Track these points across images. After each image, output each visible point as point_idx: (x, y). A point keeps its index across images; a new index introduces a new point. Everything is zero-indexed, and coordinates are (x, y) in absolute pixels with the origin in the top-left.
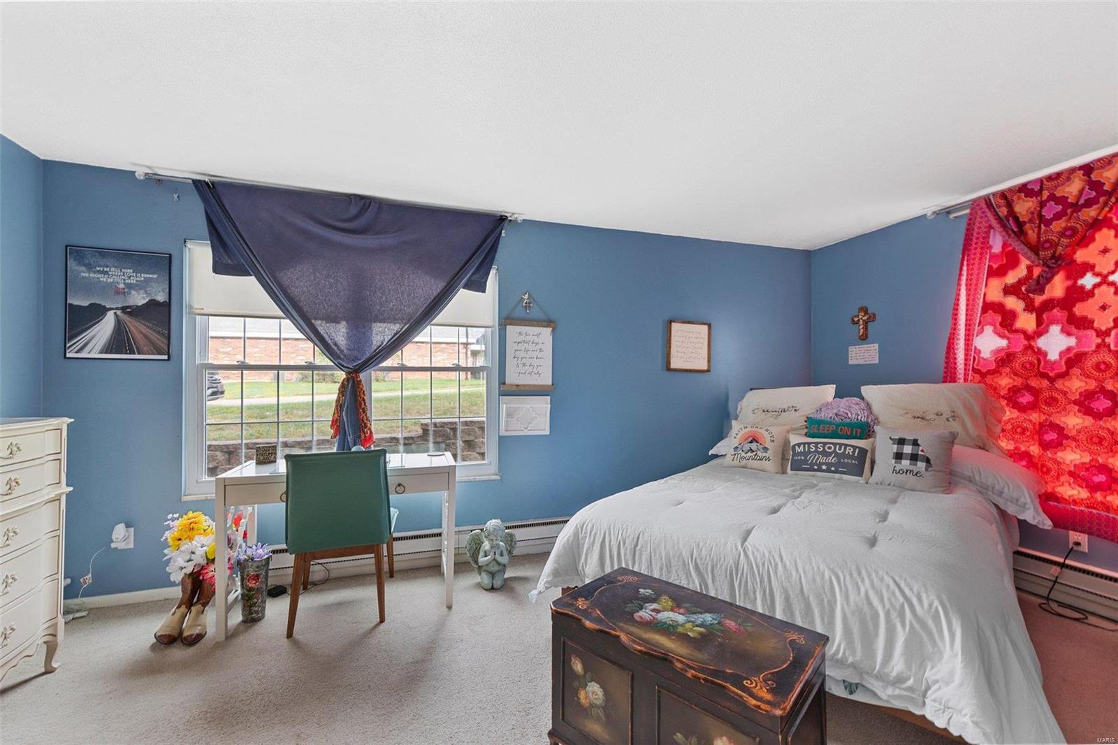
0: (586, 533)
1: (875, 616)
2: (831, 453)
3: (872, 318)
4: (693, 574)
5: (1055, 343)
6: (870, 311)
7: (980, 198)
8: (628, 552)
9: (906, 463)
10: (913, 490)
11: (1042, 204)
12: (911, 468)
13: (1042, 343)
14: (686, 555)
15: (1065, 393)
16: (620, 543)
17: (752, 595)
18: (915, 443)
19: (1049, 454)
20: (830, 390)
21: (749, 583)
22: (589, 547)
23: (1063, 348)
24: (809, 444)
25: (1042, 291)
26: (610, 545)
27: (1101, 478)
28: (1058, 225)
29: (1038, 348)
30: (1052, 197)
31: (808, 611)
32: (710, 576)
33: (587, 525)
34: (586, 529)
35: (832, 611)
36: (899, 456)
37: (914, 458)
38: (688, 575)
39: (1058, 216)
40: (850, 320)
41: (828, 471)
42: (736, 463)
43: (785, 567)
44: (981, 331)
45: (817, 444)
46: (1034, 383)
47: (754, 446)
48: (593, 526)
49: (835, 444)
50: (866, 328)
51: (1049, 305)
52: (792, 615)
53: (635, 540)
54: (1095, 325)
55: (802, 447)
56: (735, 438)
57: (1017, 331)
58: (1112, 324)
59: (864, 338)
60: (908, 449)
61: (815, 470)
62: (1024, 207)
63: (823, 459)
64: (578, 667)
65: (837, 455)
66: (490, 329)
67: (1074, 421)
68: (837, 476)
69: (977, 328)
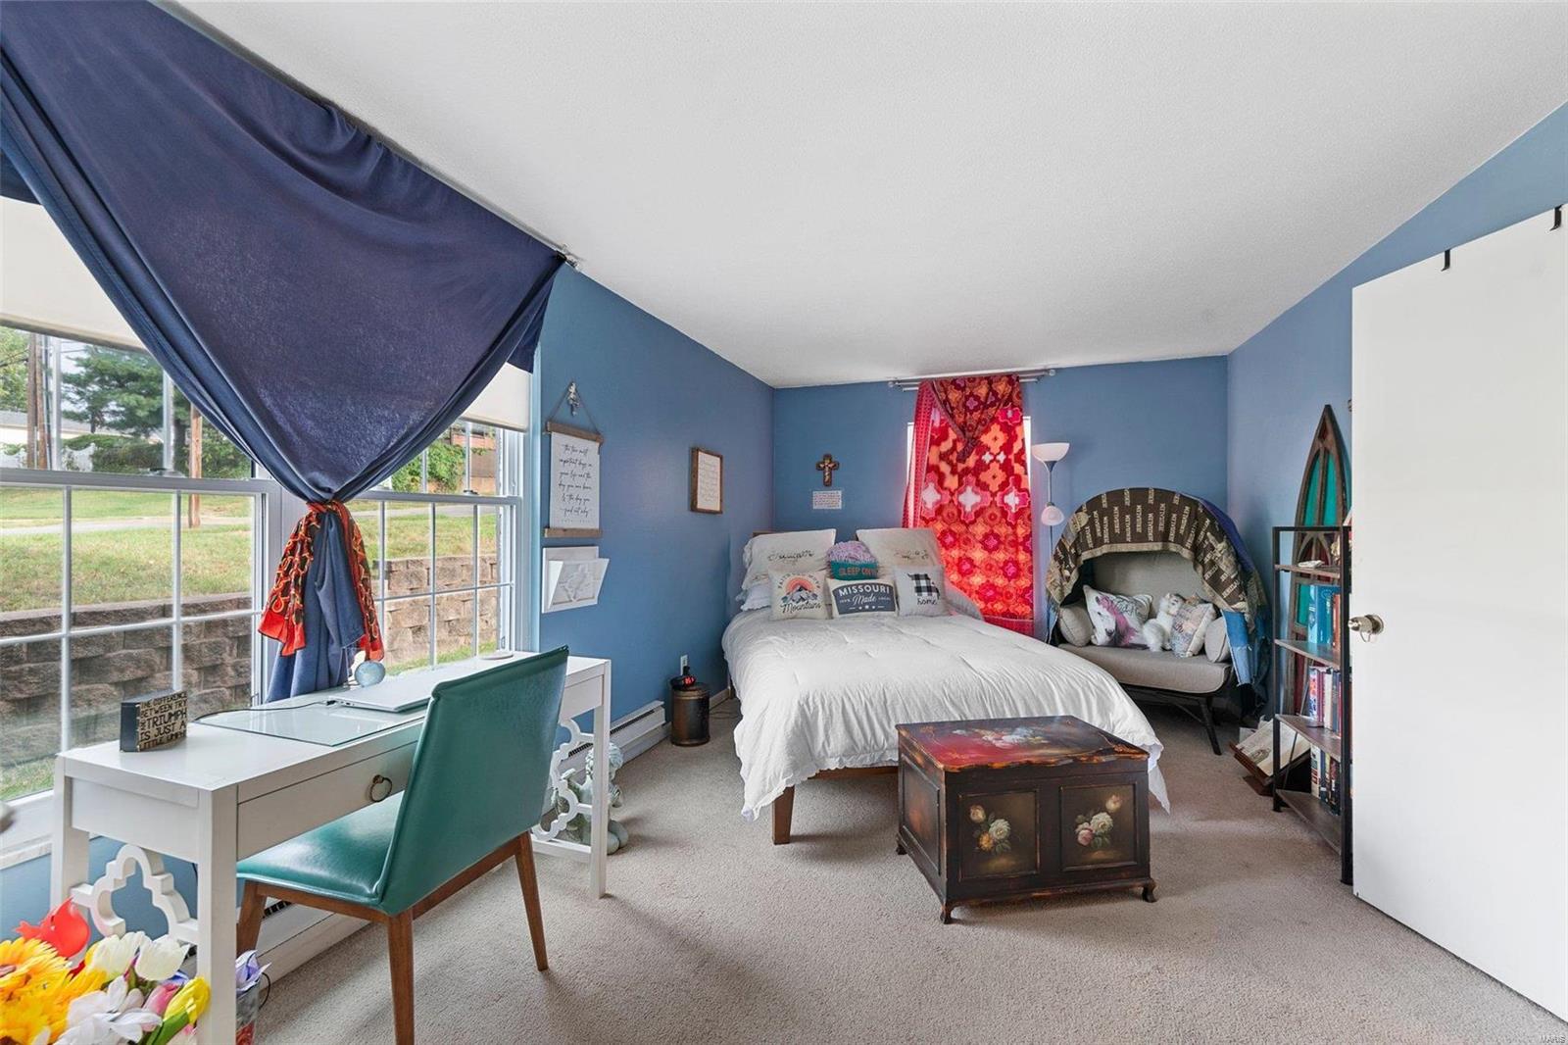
0: (816, 707)
1: (1077, 694)
2: (870, 593)
3: (836, 466)
4: (951, 709)
5: (970, 499)
6: (833, 459)
7: (927, 379)
8: (879, 711)
9: (925, 594)
10: (932, 616)
11: (967, 398)
12: (929, 598)
13: (962, 498)
14: (939, 694)
15: (974, 535)
16: (866, 704)
17: (1001, 709)
18: (926, 577)
19: (965, 579)
20: (832, 533)
21: (997, 701)
22: (827, 722)
23: (973, 502)
24: (851, 586)
25: (964, 462)
26: (855, 713)
27: (990, 593)
28: (976, 415)
29: (959, 502)
30: (971, 394)
31: (1040, 706)
32: (966, 707)
33: (814, 699)
34: (814, 703)
35: (1053, 699)
36: (919, 590)
37: (929, 589)
38: (947, 712)
39: (976, 409)
40: (815, 467)
41: (870, 610)
42: (788, 614)
43: (1016, 681)
44: (927, 487)
45: (857, 585)
46: (954, 528)
47: (803, 594)
48: (822, 697)
49: (871, 584)
50: (830, 474)
51: (966, 471)
52: (1032, 713)
53: (882, 697)
54: (990, 489)
55: (845, 590)
56: (780, 587)
57: (946, 489)
58: (997, 489)
59: (828, 484)
60: (923, 583)
61: (860, 611)
62: (954, 396)
63: (865, 600)
64: (978, 814)
65: (875, 594)
66: (522, 434)
67: (978, 555)
68: (877, 613)
69: (923, 483)
